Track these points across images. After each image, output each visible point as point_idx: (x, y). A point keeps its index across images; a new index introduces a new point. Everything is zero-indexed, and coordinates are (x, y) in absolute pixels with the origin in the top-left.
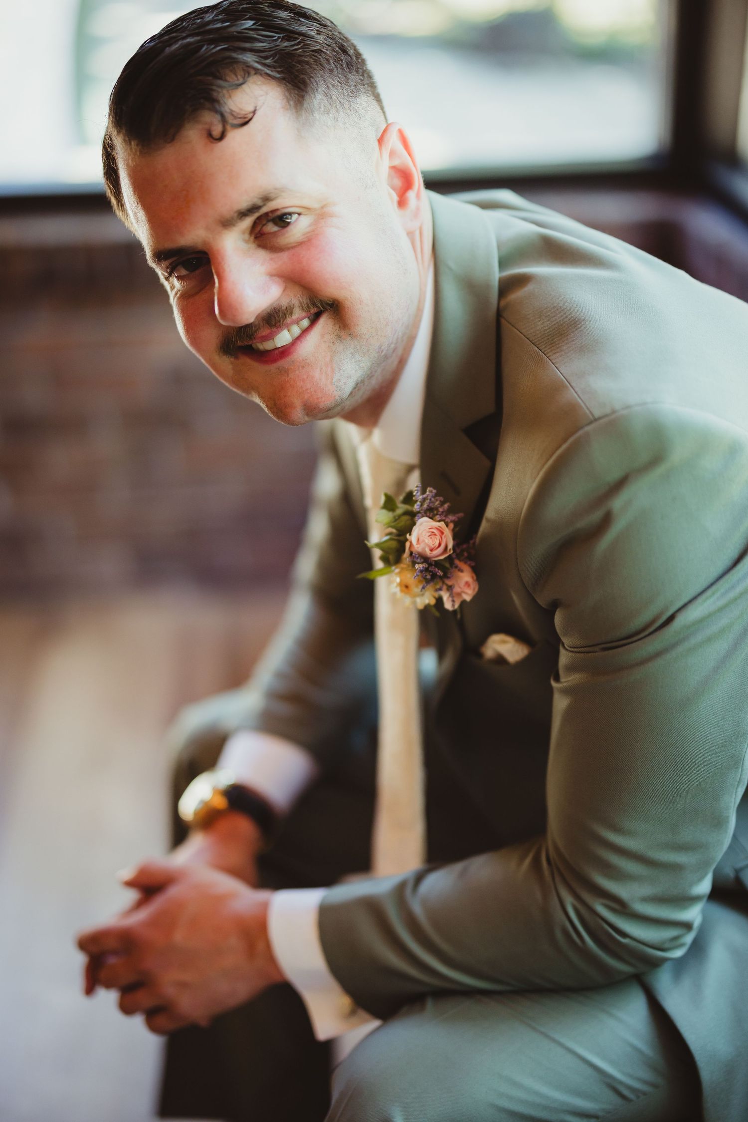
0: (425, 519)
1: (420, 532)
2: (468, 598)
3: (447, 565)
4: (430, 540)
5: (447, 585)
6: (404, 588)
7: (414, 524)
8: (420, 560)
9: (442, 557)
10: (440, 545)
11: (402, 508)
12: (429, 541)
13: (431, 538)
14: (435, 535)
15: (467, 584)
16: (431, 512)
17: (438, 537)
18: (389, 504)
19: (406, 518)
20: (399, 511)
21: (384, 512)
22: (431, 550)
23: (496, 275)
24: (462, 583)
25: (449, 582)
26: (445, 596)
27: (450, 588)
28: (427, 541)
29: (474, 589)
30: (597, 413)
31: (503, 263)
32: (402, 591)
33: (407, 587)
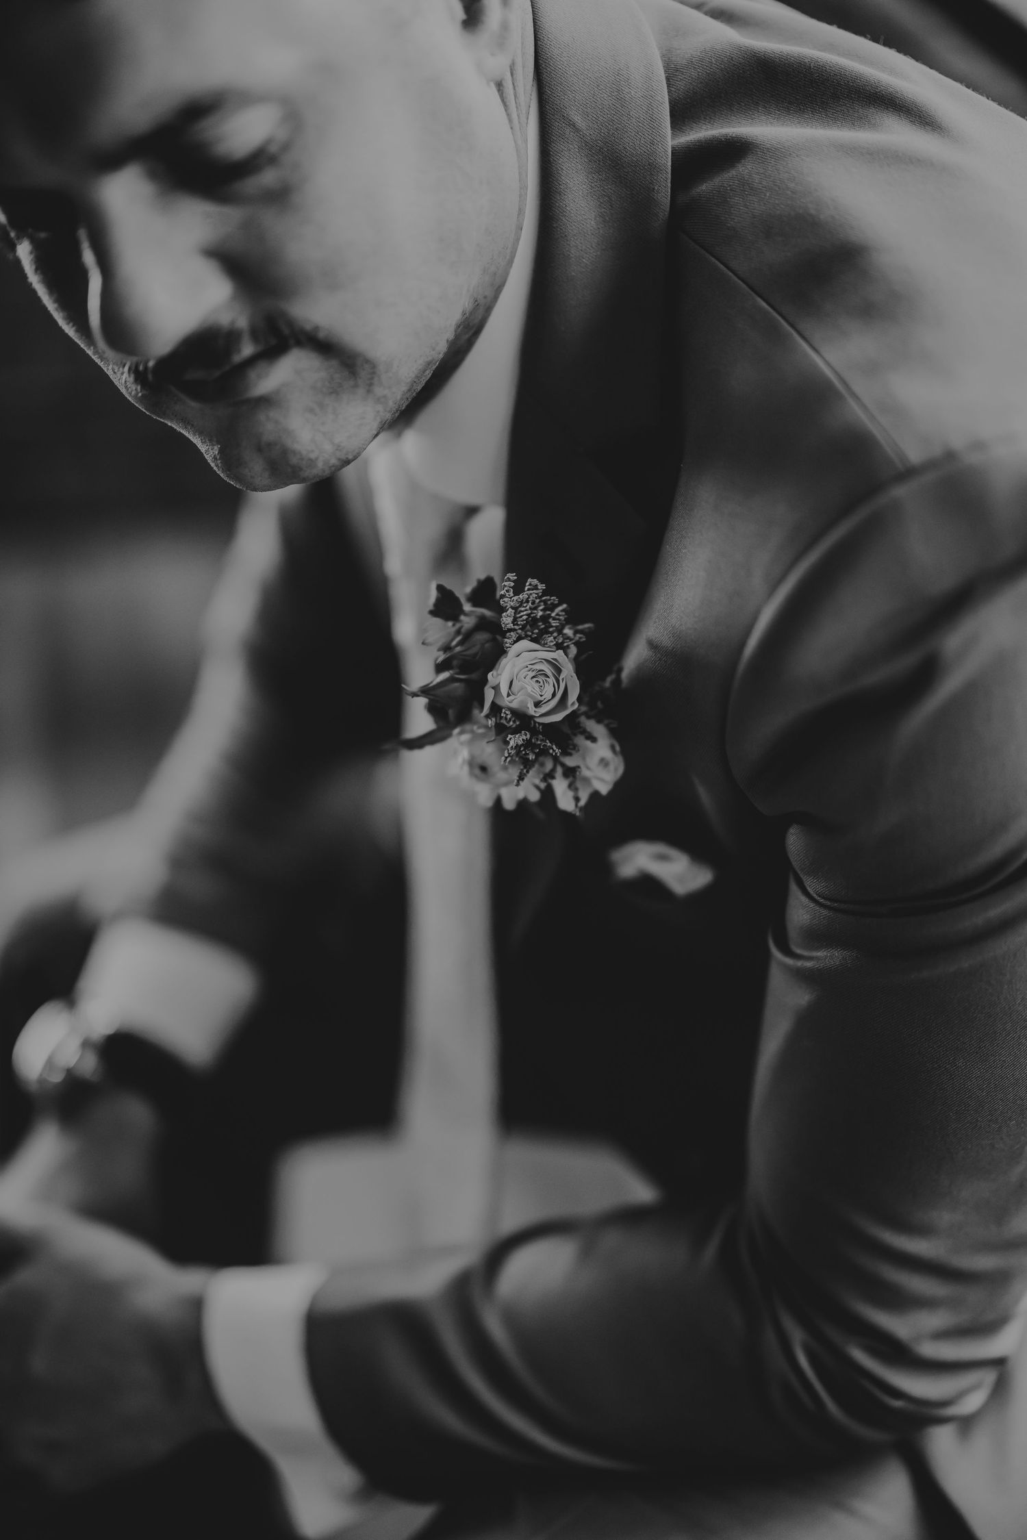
0: (525, 644)
1: (516, 671)
2: (604, 789)
3: (566, 729)
4: (536, 686)
5: (563, 765)
6: (477, 771)
7: (501, 652)
8: (514, 722)
9: (558, 717)
10: (554, 695)
11: (470, 614)
12: (532, 688)
13: (537, 681)
14: (547, 676)
15: (604, 762)
16: (536, 630)
17: (552, 680)
18: (446, 606)
19: (481, 637)
20: (467, 622)
21: (438, 621)
22: (537, 704)
23: (668, 141)
24: (593, 761)
25: (570, 762)
26: (560, 786)
27: (570, 773)
28: (529, 689)
29: (616, 769)
30: (915, 455)
31: (683, 113)
32: (472, 774)
33: (484, 769)
